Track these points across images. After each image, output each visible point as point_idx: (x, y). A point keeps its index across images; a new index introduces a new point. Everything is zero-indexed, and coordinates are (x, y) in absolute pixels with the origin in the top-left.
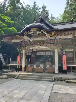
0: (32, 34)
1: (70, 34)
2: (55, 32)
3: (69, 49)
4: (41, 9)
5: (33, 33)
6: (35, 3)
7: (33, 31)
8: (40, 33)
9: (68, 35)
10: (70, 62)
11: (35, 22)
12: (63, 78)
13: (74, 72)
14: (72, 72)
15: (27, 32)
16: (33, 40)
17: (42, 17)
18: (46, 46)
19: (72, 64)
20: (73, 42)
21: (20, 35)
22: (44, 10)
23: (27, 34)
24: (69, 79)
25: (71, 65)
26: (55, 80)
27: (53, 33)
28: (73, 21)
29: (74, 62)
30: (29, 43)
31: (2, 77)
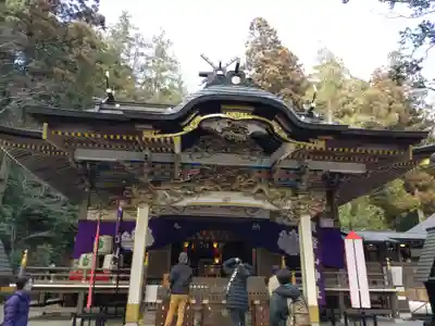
0: (223, 130)
2: (330, 138)
5: (228, 130)
7: (227, 115)
11: (236, 80)
15: (199, 118)
16: (198, 161)
18: (259, 194)
21: (156, 128)
28: (317, 115)
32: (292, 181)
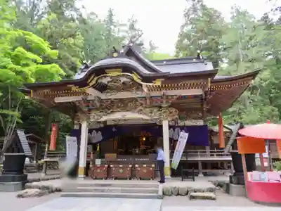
0: (108, 82)
1: (197, 86)
2: (163, 79)
3: (193, 121)
4: (125, 25)
5: (111, 82)
6: (110, 11)
8: (129, 80)
9: (191, 87)
10: (197, 152)
11: (115, 55)
12: (182, 189)
13: (205, 174)
14: (201, 175)
15: (96, 79)
16: (109, 97)
17: (131, 45)
18: (140, 112)
19: (201, 156)
20: (202, 105)
21: (76, 85)
22: (132, 27)
23: (97, 82)
24: (195, 192)
25: (199, 159)
26: (164, 194)
27: (158, 83)
28: (201, 57)
29: (205, 152)
30: (98, 104)
31: (26, 193)
32: (154, 103)
